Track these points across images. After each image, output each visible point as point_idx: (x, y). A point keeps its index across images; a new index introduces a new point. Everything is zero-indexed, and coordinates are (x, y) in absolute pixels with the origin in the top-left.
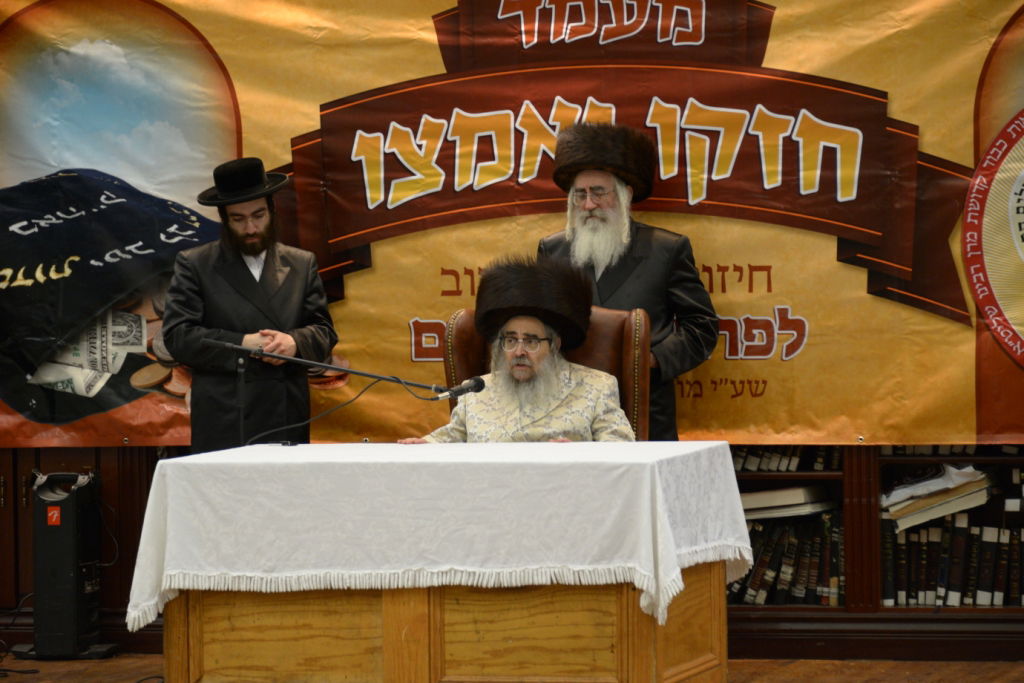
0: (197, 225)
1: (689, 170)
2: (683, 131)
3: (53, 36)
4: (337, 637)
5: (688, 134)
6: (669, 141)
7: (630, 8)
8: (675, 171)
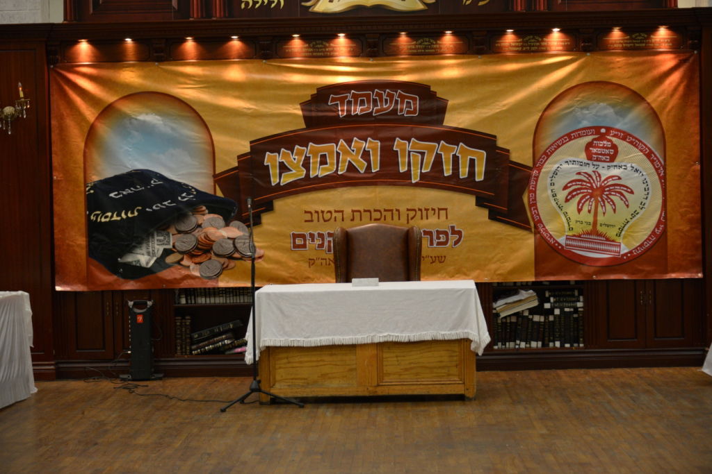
0: (195, 193)
1: (412, 169)
2: (409, 152)
3: (129, 112)
4: (336, 365)
5: (411, 153)
6: (403, 156)
7: (386, 100)
8: (406, 169)
